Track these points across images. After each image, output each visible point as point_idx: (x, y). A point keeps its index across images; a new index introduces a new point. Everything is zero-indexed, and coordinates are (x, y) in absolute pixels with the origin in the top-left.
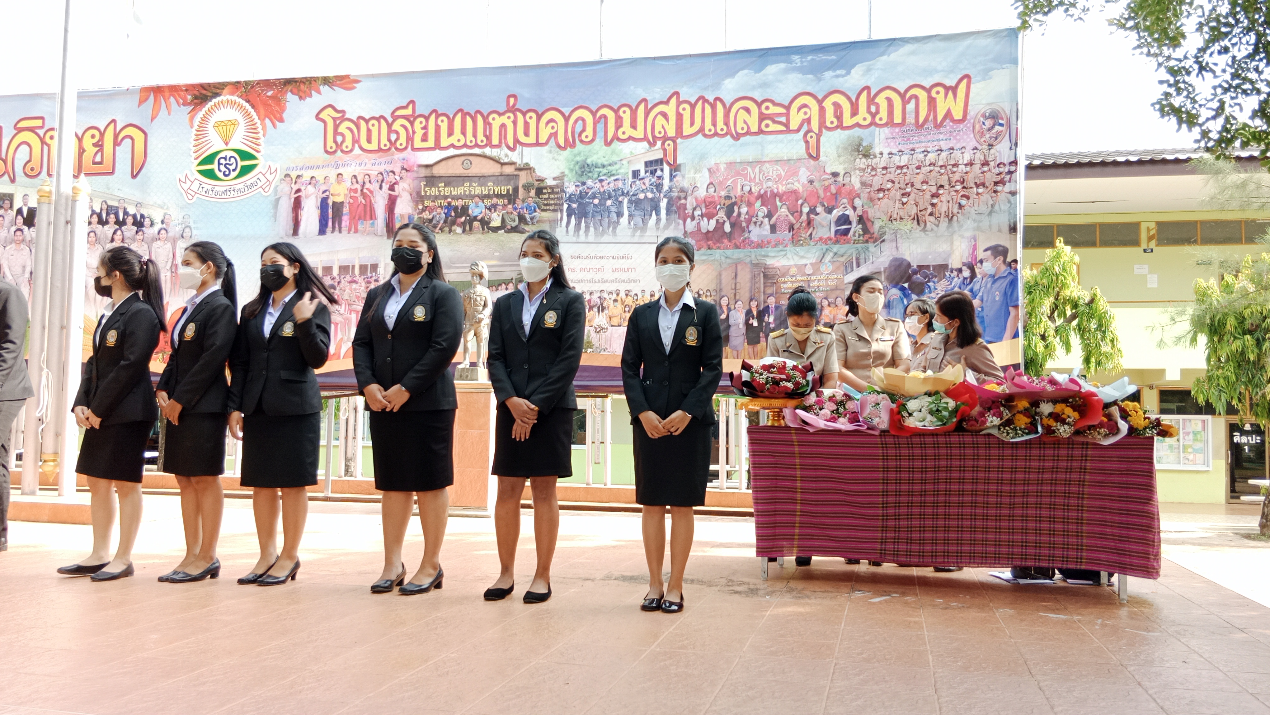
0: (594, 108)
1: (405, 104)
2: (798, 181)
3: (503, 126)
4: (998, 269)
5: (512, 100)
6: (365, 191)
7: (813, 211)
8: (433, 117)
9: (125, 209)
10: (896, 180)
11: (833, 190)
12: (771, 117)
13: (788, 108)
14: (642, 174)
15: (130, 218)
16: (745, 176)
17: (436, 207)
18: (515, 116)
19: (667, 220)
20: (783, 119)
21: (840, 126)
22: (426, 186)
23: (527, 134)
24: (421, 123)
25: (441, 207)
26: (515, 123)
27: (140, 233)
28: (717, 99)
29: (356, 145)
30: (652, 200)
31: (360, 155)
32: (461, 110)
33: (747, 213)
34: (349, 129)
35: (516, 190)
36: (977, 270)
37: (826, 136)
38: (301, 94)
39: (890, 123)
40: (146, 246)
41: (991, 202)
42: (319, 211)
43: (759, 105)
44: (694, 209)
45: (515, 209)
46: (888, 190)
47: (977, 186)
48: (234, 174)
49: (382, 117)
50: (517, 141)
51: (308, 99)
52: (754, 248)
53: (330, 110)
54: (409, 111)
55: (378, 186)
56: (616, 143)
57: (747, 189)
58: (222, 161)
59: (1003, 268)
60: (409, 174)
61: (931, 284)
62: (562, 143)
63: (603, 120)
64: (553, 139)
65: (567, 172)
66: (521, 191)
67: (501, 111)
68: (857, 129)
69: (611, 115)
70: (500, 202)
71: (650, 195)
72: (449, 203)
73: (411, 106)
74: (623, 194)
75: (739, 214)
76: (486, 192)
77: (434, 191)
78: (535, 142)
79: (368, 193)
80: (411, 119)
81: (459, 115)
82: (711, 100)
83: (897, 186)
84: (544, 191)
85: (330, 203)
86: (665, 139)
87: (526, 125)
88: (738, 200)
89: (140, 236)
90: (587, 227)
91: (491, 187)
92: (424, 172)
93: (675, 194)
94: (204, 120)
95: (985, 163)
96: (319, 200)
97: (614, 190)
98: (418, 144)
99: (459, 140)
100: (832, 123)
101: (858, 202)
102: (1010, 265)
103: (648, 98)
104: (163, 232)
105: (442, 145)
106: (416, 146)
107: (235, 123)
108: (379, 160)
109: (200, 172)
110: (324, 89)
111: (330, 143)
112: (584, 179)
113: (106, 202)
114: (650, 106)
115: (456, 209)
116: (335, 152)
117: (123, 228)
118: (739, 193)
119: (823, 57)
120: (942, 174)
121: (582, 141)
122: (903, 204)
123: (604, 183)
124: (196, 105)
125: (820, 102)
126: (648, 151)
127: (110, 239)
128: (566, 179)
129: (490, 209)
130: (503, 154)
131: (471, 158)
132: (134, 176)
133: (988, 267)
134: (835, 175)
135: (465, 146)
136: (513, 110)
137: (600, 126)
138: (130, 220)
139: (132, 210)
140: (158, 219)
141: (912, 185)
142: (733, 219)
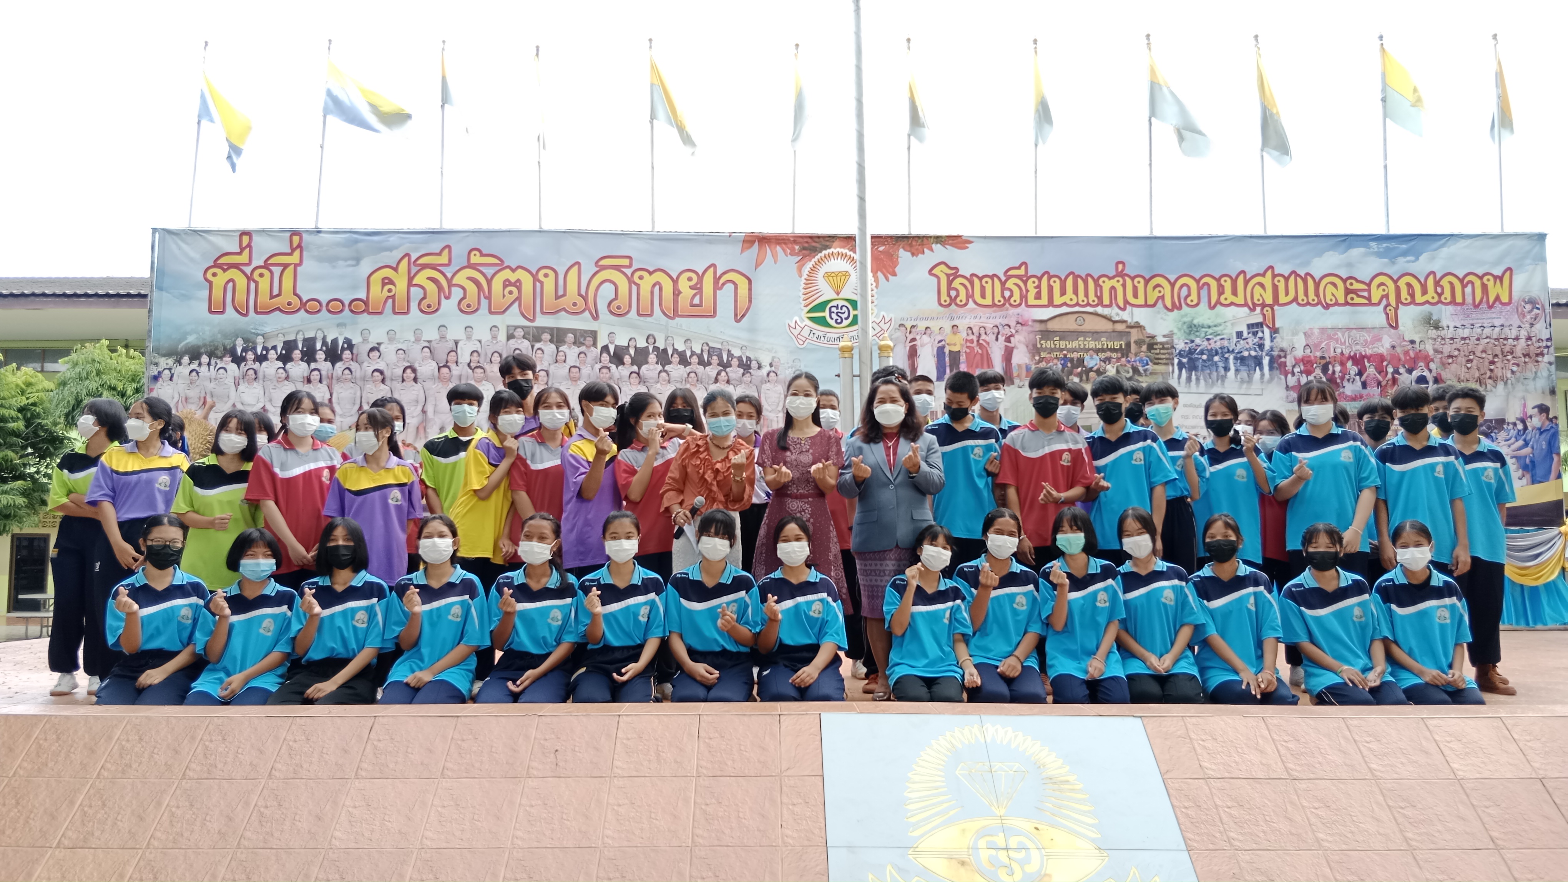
0: (1197, 277)
1: (1017, 265)
2: (1382, 346)
3: (1113, 288)
4: (1543, 424)
5: (1120, 266)
6: (981, 342)
7: (1396, 371)
8: (1045, 277)
9: (729, 351)
10: (1461, 349)
11: (1412, 354)
12: (1355, 292)
13: (1369, 285)
14: (1245, 335)
15: (735, 360)
16: (1337, 340)
17: (1051, 359)
18: (1124, 281)
19: (1270, 375)
20: (1366, 294)
21: (1413, 302)
22: (1041, 339)
23: (1136, 296)
24: (1034, 282)
25: (1057, 358)
26: (1124, 286)
27: (748, 375)
28: (1308, 274)
29: (970, 300)
30: (1255, 357)
31: (975, 309)
32: (1072, 273)
33: (1341, 372)
34: (962, 284)
35: (1128, 345)
36: (1528, 424)
37: (1402, 309)
38: (913, 250)
39: (1453, 302)
40: (755, 388)
41: (1534, 370)
42: (936, 359)
43: (1344, 281)
44: (1294, 367)
45: (1129, 362)
46: (1456, 356)
47: (1525, 356)
48: (846, 323)
49: (995, 275)
50: (1126, 302)
51: (920, 256)
52: (1348, 401)
53: (942, 267)
54: (1022, 272)
55: (994, 337)
56: (1219, 307)
57: (1339, 351)
58: (834, 309)
59: (1547, 423)
60: (1024, 328)
61: (1493, 434)
62: (1169, 305)
63: (1206, 287)
64: (1160, 302)
65: (1176, 331)
66: (1133, 346)
67: (1111, 275)
68: (1427, 306)
69: (1214, 284)
70: (1114, 355)
71: (1253, 353)
72: (1065, 355)
73: (1023, 267)
74: (1229, 351)
75: (1334, 372)
76: (1100, 346)
77: (1049, 344)
78: (1143, 303)
79: (984, 343)
80: (1025, 279)
81: (1071, 277)
82: (1303, 275)
83: (1462, 353)
84: (1155, 347)
85: (947, 352)
86: (1263, 305)
87: (1135, 289)
88: (1332, 360)
89: (747, 378)
90: (1198, 379)
91: (1105, 342)
92: (1038, 327)
93: (1275, 353)
94: (813, 270)
95: (1529, 338)
96: (936, 349)
97: (1221, 348)
98: (1031, 300)
99: (1071, 300)
100: (1406, 299)
101: (1432, 366)
102: (1551, 420)
103: (1246, 270)
104: (772, 374)
105: (1055, 303)
106: (1029, 303)
107: (846, 274)
108: (994, 315)
109: (810, 319)
110: (937, 247)
111: (944, 297)
112: (1192, 337)
113: (707, 344)
114: (1248, 277)
115: (1072, 360)
116: (950, 305)
117: (728, 370)
118: (1332, 354)
119: (1392, 245)
120: (1496, 346)
121: (1188, 305)
122: (1468, 368)
123: (1211, 342)
124: (804, 257)
125: (1395, 282)
126: (1249, 316)
127: (713, 380)
128: (1175, 337)
129: (1105, 362)
130: (1113, 312)
131: (1084, 316)
132: (738, 321)
133: (1536, 421)
134: (1412, 342)
135: (1077, 304)
136: (1121, 274)
137: (1204, 292)
138: (735, 362)
139: (736, 353)
140: (765, 362)
141: (1474, 354)
142: (1329, 377)
